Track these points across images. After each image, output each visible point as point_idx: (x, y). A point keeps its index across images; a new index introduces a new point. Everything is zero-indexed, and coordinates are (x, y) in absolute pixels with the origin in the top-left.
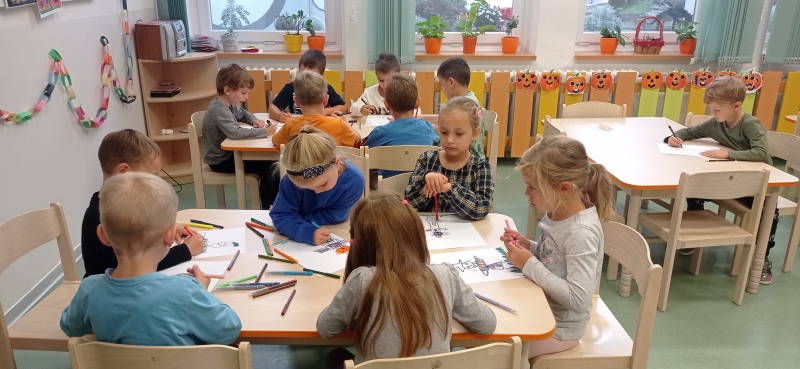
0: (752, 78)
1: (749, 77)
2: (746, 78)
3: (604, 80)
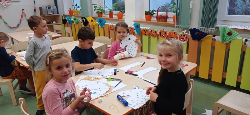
0: (184, 36)
1: (183, 35)
2: (181, 35)
3: (131, 30)
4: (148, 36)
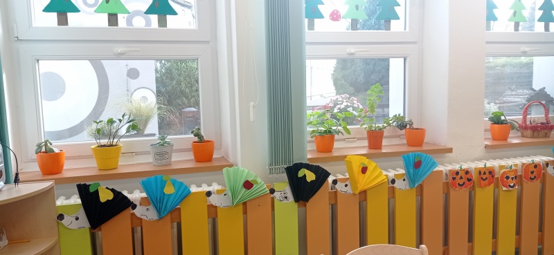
3: (535, 170)
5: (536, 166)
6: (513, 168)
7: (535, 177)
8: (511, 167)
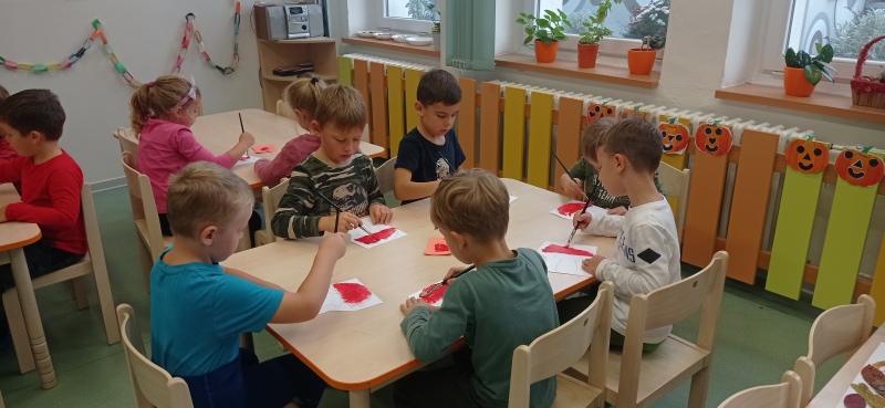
3: (717, 137)
4: (821, 175)
5: (719, 131)
6: (676, 123)
7: (716, 148)
8: (672, 121)
